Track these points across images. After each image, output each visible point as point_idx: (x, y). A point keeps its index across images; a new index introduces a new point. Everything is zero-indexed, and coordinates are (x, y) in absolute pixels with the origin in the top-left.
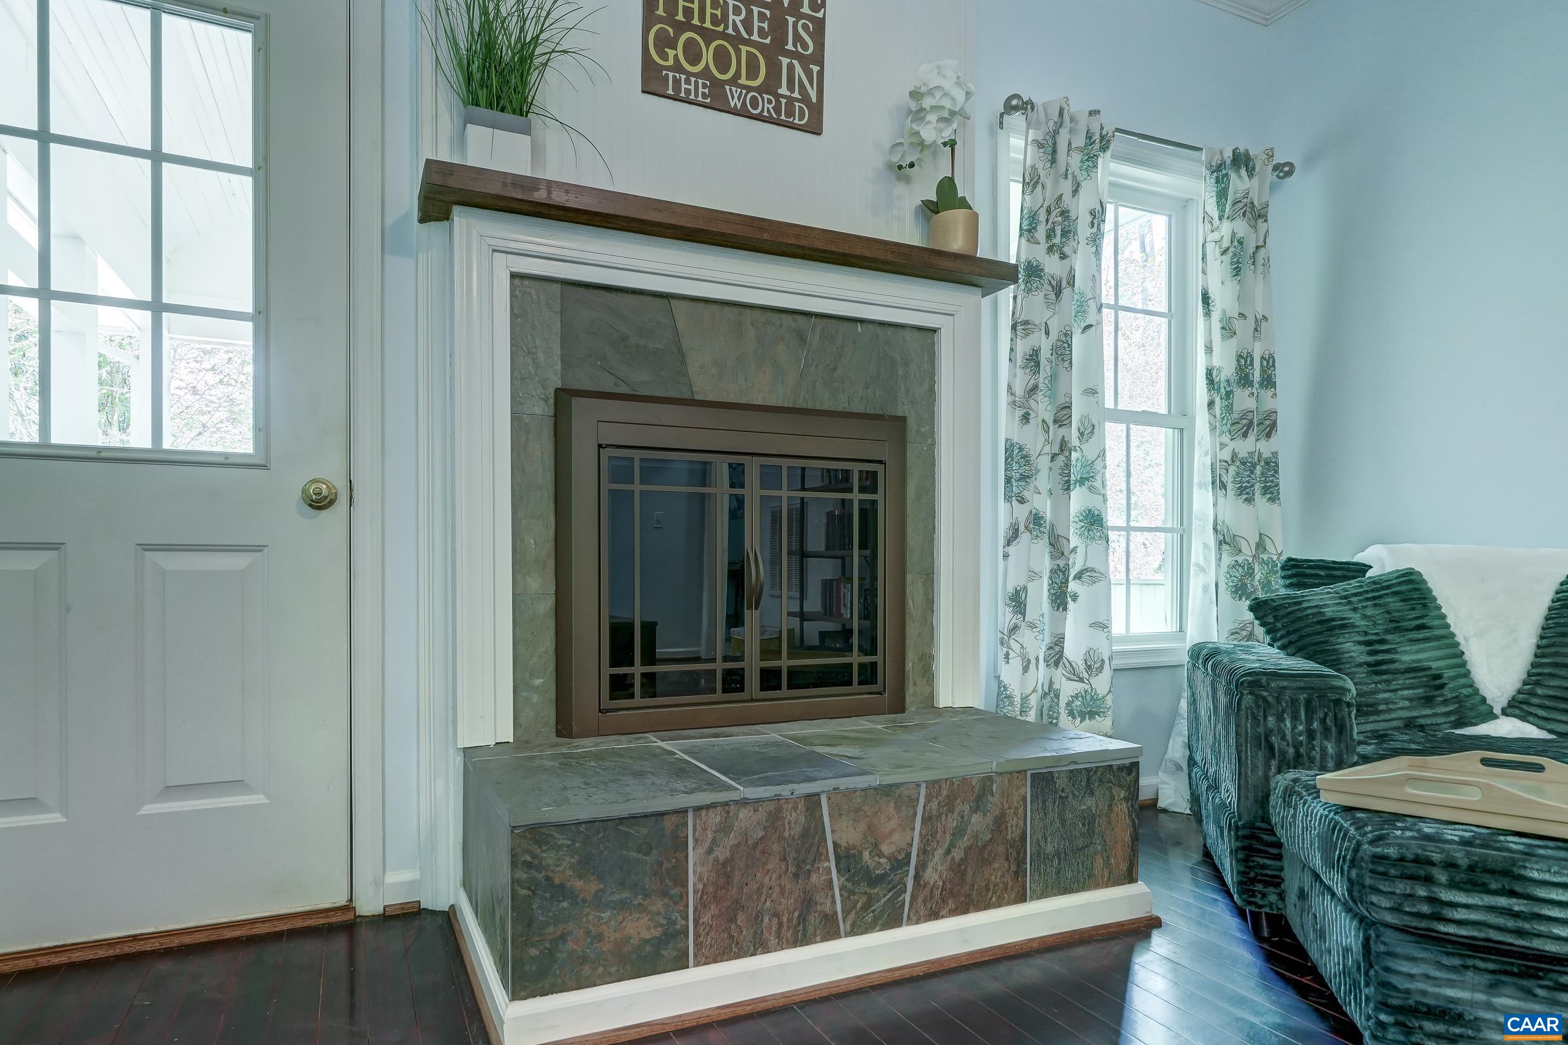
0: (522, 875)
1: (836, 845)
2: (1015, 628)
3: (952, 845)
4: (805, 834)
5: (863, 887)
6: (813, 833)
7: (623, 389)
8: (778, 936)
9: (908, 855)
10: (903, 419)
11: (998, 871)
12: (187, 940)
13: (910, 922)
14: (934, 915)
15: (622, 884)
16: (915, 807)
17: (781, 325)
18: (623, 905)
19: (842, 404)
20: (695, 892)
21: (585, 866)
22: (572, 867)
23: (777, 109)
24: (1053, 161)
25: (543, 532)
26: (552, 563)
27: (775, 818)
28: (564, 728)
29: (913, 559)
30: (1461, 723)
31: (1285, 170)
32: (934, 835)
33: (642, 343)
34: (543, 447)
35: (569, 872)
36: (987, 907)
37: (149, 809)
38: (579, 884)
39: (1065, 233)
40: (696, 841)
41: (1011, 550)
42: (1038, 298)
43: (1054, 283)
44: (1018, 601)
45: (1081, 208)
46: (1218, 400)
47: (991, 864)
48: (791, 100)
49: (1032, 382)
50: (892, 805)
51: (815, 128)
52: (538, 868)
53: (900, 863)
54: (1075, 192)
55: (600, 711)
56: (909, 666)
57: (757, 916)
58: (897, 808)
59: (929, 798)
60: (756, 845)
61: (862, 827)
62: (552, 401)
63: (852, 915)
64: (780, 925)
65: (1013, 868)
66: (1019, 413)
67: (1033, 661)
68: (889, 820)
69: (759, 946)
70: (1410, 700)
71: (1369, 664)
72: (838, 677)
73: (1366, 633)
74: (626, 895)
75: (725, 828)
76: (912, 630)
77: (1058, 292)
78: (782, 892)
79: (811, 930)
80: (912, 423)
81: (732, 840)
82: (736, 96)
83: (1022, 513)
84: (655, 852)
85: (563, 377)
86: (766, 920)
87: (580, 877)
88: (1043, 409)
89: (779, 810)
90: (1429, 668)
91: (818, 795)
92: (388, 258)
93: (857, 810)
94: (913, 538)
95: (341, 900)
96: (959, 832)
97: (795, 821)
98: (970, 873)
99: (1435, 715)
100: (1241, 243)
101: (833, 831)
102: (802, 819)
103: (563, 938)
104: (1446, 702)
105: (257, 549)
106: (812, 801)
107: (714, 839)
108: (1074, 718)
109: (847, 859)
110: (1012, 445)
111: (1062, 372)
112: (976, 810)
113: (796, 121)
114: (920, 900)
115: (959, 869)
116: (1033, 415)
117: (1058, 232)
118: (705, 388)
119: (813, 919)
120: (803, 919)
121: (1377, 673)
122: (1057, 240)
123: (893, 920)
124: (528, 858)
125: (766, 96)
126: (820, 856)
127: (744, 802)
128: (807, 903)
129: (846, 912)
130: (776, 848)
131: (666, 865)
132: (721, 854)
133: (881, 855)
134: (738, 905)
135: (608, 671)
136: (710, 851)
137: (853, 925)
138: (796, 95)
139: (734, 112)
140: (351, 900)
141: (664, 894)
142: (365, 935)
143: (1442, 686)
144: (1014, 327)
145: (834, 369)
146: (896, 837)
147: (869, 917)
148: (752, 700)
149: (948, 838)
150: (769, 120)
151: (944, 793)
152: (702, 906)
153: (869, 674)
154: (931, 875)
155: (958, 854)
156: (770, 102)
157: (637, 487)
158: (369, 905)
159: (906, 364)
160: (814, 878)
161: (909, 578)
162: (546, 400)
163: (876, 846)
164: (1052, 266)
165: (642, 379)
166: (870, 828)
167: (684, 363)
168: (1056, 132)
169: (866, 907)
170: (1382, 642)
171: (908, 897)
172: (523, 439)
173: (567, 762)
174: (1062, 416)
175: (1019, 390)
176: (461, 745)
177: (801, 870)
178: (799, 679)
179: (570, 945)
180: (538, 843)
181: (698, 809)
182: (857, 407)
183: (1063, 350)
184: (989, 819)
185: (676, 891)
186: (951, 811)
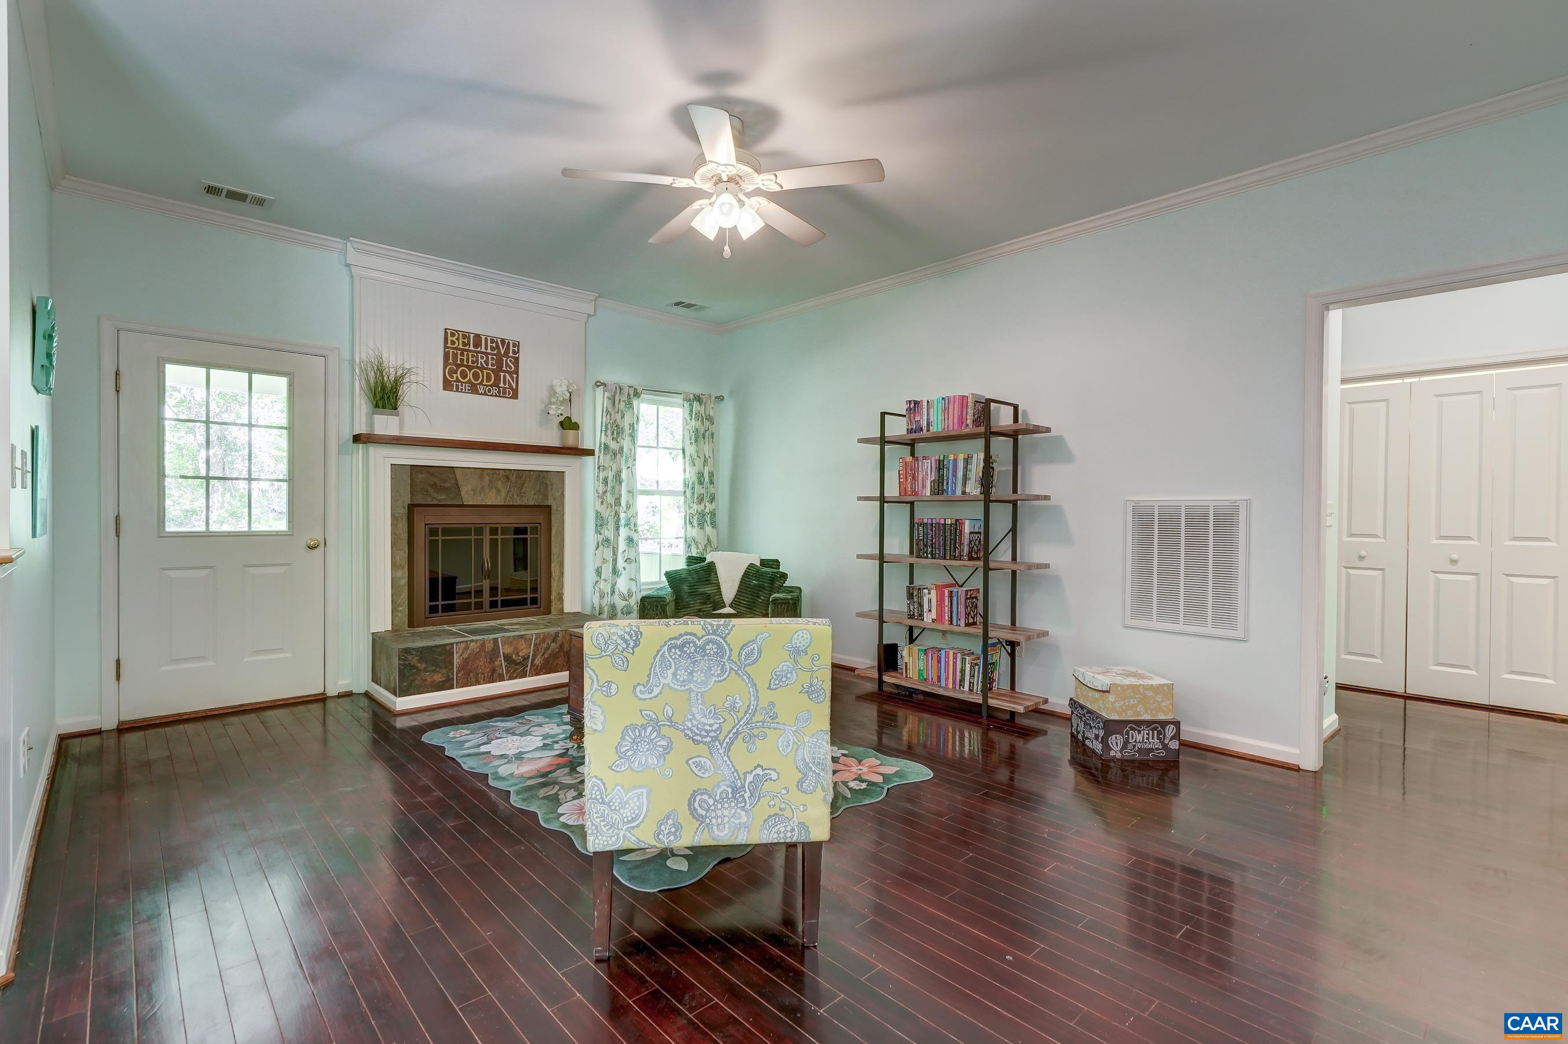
0: (401, 662)
1: (503, 653)
2: (597, 582)
3: (544, 653)
4: (493, 650)
5: (513, 666)
6: (495, 650)
7: (435, 502)
8: (484, 680)
9: (529, 656)
10: (550, 507)
11: (561, 661)
12: (262, 705)
13: (529, 676)
14: (538, 674)
15: (433, 665)
16: (531, 642)
17: (499, 474)
18: (433, 671)
19: (524, 502)
20: (456, 667)
21: (421, 660)
22: (417, 660)
23: (499, 392)
24: (614, 405)
25: (403, 555)
26: (406, 566)
27: (483, 645)
28: (411, 624)
29: (554, 558)
30: (714, 610)
31: (720, 398)
32: (538, 650)
33: (442, 485)
34: (403, 526)
35: (416, 662)
36: (558, 672)
37: (246, 660)
38: (419, 665)
39: (618, 434)
40: (457, 652)
41: (596, 552)
42: (608, 457)
43: (614, 452)
44: (599, 572)
45: (626, 423)
46: (687, 491)
47: (559, 658)
48: (504, 389)
49: (605, 489)
50: (523, 641)
51: (515, 396)
52: (406, 660)
53: (526, 659)
54: (623, 417)
55: (425, 618)
56: (553, 597)
57: (476, 675)
58: (525, 642)
59: (536, 639)
60: (476, 653)
61: (513, 647)
62: (407, 508)
63: (509, 674)
64: (484, 677)
65: (566, 660)
66: (600, 500)
67: (606, 594)
68: (522, 645)
69: (478, 683)
70: (699, 603)
71: (689, 593)
72: (522, 602)
73: (691, 583)
74: (434, 668)
75: (466, 648)
76: (554, 584)
77: (615, 455)
78: (485, 666)
79: (495, 678)
80: (554, 507)
81: (469, 652)
82: (482, 389)
83: (600, 538)
84: (443, 656)
85: (411, 499)
86: (480, 675)
87: (420, 663)
88: (610, 498)
89: (484, 643)
90: (707, 593)
91: (497, 638)
92: (340, 456)
93: (511, 643)
94: (554, 550)
95: (321, 691)
96: (547, 649)
97: (489, 646)
98: (551, 661)
99: (707, 608)
100: (697, 430)
101: (502, 649)
102: (492, 645)
103: (414, 680)
104: (710, 603)
105: (289, 564)
106: (496, 640)
107: (462, 652)
108: (624, 614)
109: (507, 658)
110: (598, 512)
111: (617, 487)
112: (553, 642)
113: (507, 396)
114: (533, 670)
115: (547, 661)
116: (605, 502)
117: (615, 432)
118: (468, 500)
119: (496, 675)
120: (492, 675)
121: (690, 595)
122: (615, 436)
123: (523, 675)
124: (403, 658)
125: (494, 388)
126: (498, 656)
127: (472, 641)
128: (494, 670)
129: (507, 674)
130: (483, 654)
131: (447, 660)
132: (465, 656)
133: (519, 656)
134: (470, 671)
135: (428, 604)
136: (461, 655)
137: (509, 678)
138: (507, 386)
139: (481, 394)
140: (324, 691)
141: (446, 668)
142: (330, 705)
143: (709, 599)
144: (599, 468)
145: (521, 489)
146: (524, 650)
147: (515, 675)
148: (486, 612)
149: (543, 651)
150: (496, 396)
151: (542, 637)
152: (458, 672)
153: (534, 601)
154: (537, 662)
155: (546, 656)
156: (496, 390)
157: (440, 538)
158: (332, 692)
159: (552, 485)
160: (496, 663)
161: (553, 565)
162: (404, 508)
163: (517, 653)
164: (613, 445)
165: (442, 498)
166: (515, 648)
167: (459, 491)
168: (614, 395)
169: (513, 672)
170: (694, 585)
171: (529, 668)
172: (395, 523)
173: (413, 634)
174: (618, 501)
175: (601, 492)
176: (372, 632)
177: (492, 661)
178: (506, 604)
179: (416, 682)
180: (406, 653)
181: (457, 643)
182: (531, 503)
183: (618, 476)
184: (558, 645)
185: (451, 667)
186: (544, 642)
